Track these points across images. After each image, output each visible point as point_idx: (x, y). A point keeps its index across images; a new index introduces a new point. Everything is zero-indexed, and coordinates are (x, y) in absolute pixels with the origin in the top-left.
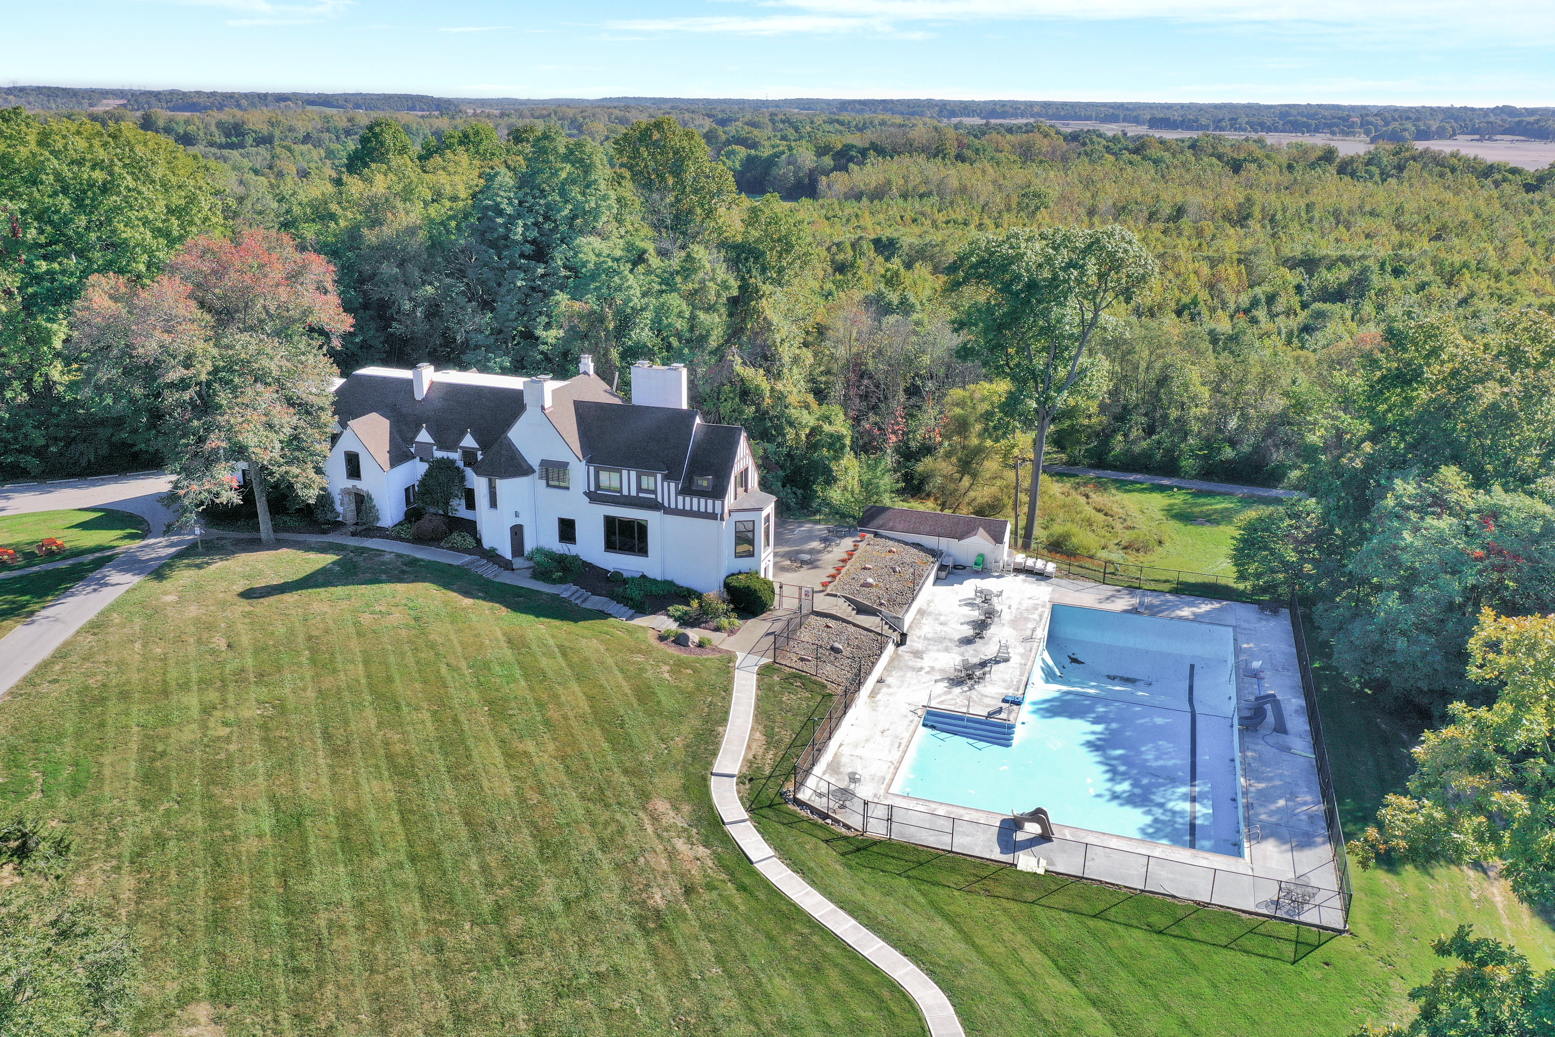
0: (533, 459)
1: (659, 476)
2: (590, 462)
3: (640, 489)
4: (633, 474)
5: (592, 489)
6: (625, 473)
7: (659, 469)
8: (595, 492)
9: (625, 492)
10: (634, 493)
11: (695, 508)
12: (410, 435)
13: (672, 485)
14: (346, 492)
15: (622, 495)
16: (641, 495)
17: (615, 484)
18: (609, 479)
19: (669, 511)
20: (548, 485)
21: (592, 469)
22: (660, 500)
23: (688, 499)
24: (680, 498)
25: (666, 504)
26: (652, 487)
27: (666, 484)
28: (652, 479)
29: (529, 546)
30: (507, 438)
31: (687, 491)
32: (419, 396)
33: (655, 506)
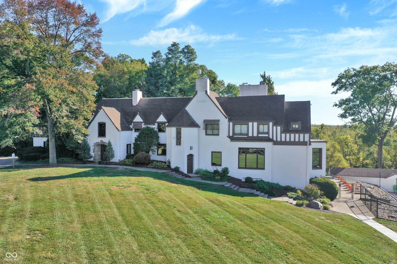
0: (199, 121)
1: (271, 124)
2: (230, 120)
3: (259, 133)
4: (255, 124)
5: (231, 134)
6: (250, 124)
7: (270, 121)
8: (233, 136)
9: (250, 135)
10: (255, 135)
11: (292, 140)
13: (279, 128)
15: (249, 137)
16: (259, 135)
17: (244, 130)
18: (239, 129)
19: (276, 143)
20: (206, 134)
21: (231, 124)
22: (271, 137)
23: (288, 135)
24: (283, 135)
25: (275, 139)
26: (266, 130)
27: (275, 128)
28: (266, 126)
30: (185, 110)
31: (287, 130)
32: (135, 104)
33: (268, 140)
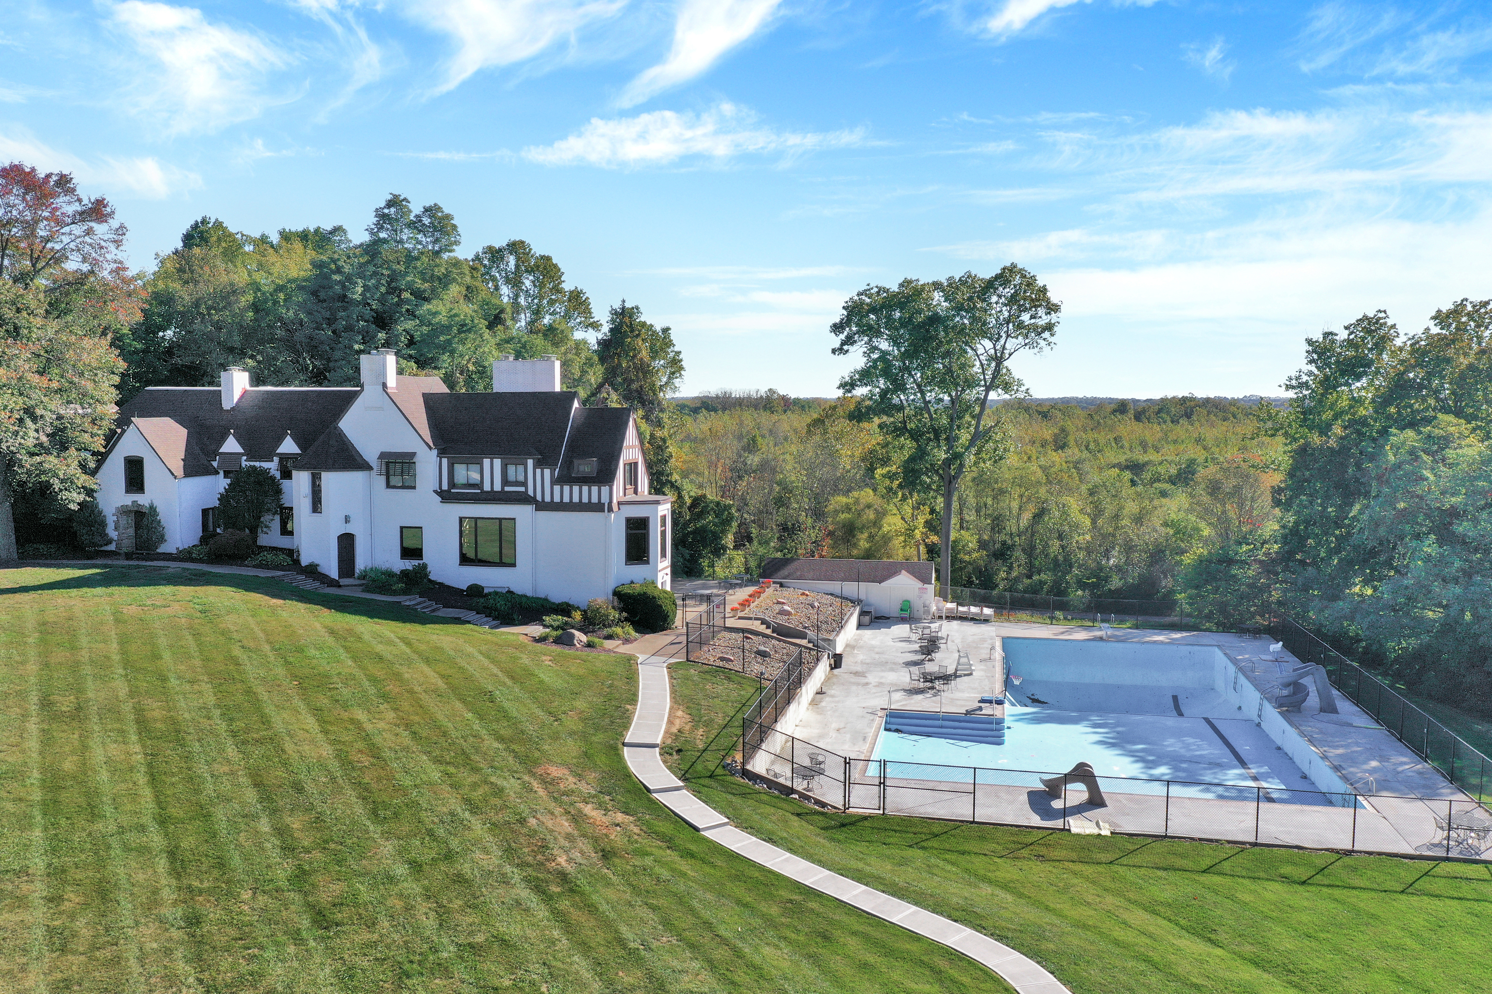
0: (370, 452)
1: (530, 463)
2: (442, 453)
3: (505, 482)
4: (497, 462)
5: (445, 487)
6: (487, 462)
7: (530, 455)
8: (449, 491)
9: (487, 487)
10: (498, 487)
11: (576, 499)
12: (213, 447)
13: (547, 472)
14: (124, 511)
15: (483, 492)
16: (507, 489)
17: (475, 476)
18: (465, 473)
19: (542, 506)
20: (388, 486)
21: (445, 461)
22: (531, 492)
23: (566, 488)
24: (557, 488)
25: (539, 498)
26: (521, 478)
27: (538, 471)
28: (521, 468)
29: (361, 563)
30: (337, 428)
31: (565, 478)
32: (227, 405)
33: (523, 499)
